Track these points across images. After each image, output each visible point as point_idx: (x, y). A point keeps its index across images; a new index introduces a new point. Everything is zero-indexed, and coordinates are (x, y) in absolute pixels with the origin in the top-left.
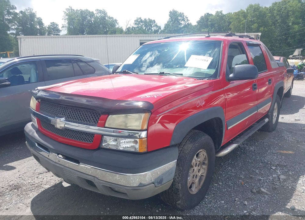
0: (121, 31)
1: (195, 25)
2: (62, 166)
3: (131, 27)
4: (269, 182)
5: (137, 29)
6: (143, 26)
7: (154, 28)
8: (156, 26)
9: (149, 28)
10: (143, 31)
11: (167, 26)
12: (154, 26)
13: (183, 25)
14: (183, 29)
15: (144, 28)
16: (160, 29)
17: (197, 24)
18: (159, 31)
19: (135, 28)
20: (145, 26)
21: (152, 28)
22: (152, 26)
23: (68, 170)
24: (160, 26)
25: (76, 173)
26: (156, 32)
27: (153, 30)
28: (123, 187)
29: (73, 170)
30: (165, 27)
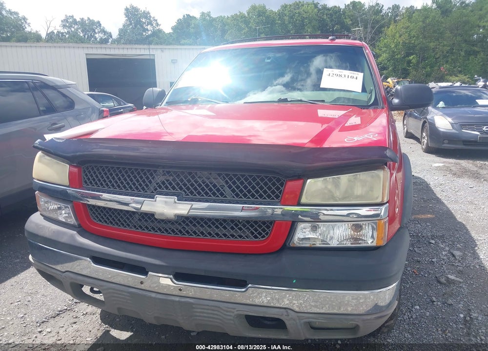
0: (37, 38)
1: (170, 33)
2: (188, 300)
3: (55, 32)
4: (445, 263)
5: (67, 36)
6: (79, 30)
7: (100, 35)
8: (103, 31)
9: (91, 35)
10: (80, 40)
11: (122, 32)
12: (99, 32)
13: (150, 32)
14: (151, 39)
15: (82, 35)
16: (111, 37)
17: (171, 31)
18: (110, 41)
19: (62, 33)
20: (83, 31)
21: (97, 35)
22: (96, 31)
23: (211, 306)
24: (110, 33)
25: (234, 309)
26: (104, 41)
27: (98, 39)
28: (359, 317)
29: (225, 304)
30: (119, 35)
